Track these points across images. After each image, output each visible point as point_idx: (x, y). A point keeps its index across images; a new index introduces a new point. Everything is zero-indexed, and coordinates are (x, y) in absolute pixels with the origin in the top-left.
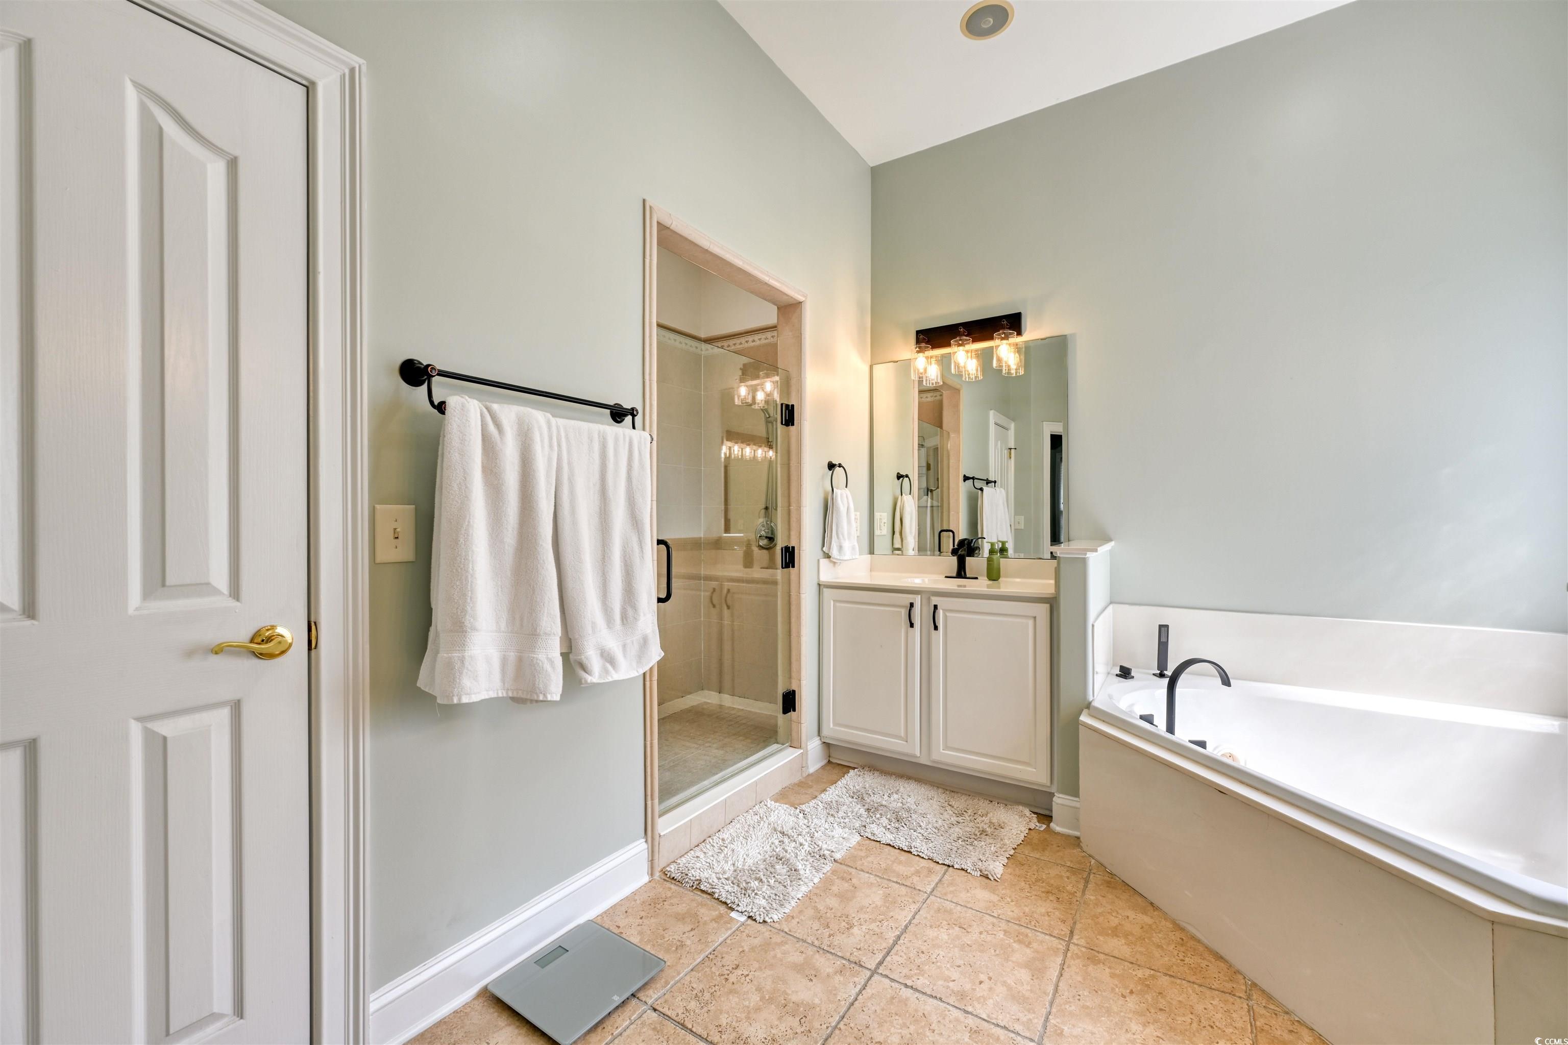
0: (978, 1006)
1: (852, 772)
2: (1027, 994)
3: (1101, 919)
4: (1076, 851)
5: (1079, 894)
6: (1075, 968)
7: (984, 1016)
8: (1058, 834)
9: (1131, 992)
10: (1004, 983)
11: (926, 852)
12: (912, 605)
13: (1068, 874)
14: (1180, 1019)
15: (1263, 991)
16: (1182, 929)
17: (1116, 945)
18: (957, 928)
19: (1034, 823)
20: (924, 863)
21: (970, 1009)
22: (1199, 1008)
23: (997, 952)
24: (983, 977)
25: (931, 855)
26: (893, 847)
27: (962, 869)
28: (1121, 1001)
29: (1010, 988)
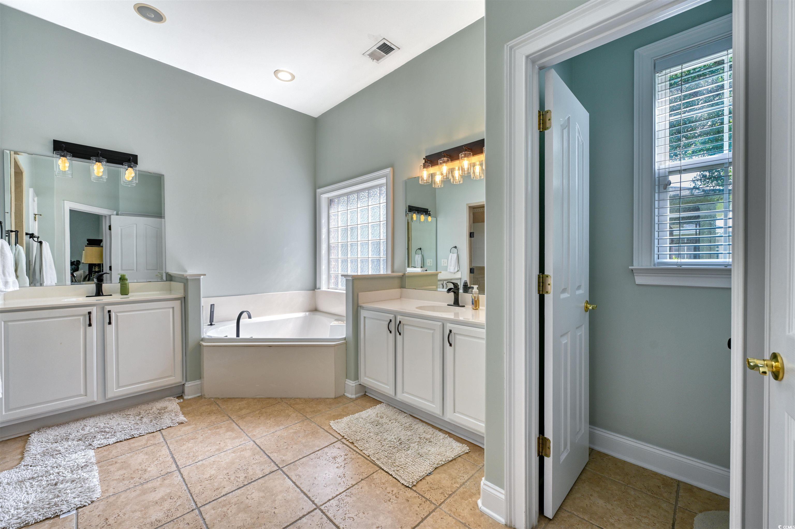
0: (227, 448)
1: (33, 436)
2: (236, 436)
3: (233, 409)
4: (203, 400)
5: (219, 408)
6: (240, 422)
7: (231, 448)
8: (190, 399)
9: (260, 417)
10: (227, 439)
11: (143, 432)
12: (90, 313)
13: (209, 406)
14: (275, 414)
15: (284, 398)
16: (256, 398)
17: (243, 412)
18: (191, 440)
19: (178, 401)
20: (146, 437)
21: (225, 450)
22: (276, 409)
23: (214, 435)
24: (218, 442)
25: (147, 431)
26: (121, 441)
27: (168, 427)
28: (260, 420)
29: (229, 438)
